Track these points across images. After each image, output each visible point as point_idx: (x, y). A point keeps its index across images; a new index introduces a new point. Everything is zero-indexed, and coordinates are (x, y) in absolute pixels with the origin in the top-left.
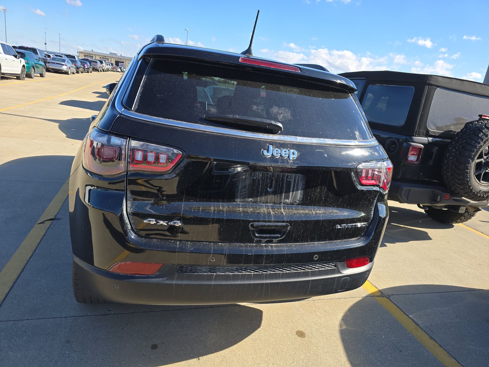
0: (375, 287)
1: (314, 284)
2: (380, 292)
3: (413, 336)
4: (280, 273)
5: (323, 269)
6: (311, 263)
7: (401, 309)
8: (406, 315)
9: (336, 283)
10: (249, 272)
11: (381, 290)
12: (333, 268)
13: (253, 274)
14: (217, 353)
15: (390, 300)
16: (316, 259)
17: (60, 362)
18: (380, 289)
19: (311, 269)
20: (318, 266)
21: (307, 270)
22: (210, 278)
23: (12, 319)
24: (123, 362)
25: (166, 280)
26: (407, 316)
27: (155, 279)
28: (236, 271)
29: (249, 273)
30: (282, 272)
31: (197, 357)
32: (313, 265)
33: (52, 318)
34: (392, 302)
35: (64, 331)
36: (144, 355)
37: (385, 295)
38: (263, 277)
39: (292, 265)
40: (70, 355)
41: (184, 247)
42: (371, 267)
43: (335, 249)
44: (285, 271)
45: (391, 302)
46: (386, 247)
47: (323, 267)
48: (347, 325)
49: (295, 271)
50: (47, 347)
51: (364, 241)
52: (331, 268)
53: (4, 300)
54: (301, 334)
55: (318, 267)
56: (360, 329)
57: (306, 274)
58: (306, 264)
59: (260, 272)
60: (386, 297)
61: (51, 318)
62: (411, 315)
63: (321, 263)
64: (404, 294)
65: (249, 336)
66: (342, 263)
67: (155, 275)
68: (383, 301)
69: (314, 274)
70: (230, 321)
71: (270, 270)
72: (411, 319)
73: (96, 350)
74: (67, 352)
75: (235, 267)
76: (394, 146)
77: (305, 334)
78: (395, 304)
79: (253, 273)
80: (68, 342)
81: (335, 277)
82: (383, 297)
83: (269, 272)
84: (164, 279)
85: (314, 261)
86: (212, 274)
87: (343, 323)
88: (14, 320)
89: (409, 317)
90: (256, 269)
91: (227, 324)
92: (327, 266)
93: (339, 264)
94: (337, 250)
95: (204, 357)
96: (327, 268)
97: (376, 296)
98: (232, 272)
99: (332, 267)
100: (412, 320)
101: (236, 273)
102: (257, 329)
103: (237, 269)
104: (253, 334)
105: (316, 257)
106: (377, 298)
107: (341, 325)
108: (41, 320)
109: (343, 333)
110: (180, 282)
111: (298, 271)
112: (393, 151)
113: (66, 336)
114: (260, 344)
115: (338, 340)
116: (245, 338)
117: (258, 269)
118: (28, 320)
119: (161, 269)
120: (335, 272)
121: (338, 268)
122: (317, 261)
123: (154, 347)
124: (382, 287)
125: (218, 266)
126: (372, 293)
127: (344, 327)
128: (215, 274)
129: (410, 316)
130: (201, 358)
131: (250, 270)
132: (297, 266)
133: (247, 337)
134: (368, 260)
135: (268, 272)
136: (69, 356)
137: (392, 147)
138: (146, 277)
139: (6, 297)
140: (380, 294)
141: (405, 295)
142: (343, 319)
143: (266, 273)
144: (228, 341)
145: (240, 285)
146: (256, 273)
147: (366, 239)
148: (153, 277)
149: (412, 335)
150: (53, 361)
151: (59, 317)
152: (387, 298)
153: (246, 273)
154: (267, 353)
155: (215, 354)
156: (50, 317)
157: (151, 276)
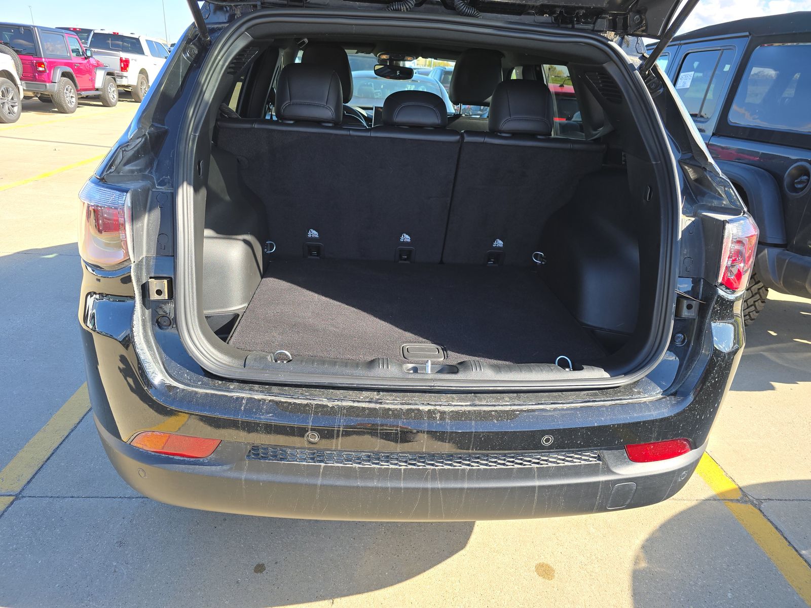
0: (730, 480)
1: (546, 495)
2: (740, 493)
3: (803, 601)
4: (464, 470)
5: (567, 464)
6: (536, 451)
7: (782, 535)
8: (794, 548)
9: (599, 493)
10: (396, 464)
11: (744, 487)
12: (594, 462)
13: (404, 469)
14: (370, 593)
15: (761, 511)
16: (548, 444)
17: (98, 580)
18: (741, 485)
19: (538, 463)
20: (555, 458)
21: (528, 465)
22: (314, 472)
23: (50, 495)
24: (199, 594)
25: (228, 470)
26: (796, 551)
27: (209, 467)
28: (369, 461)
29: (396, 467)
30: (468, 467)
31: (330, 598)
32: (542, 456)
33: (110, 497)
34: (765, 516)
35: (120, 523)
36: (237, 582)
37: (751, 498)
38: (427, 475)
39: (491, 454)
40: (117, 570)
41: (254, 410)
42: (698, 457)
43: (596, 425)
44: (475, 466)
45: (761, 515)
46: (773, 391)
47: (567, 459)
48: (650, 560)
49: (499, 466)
50: (86, 550)
51: (673, 405)
52: (587, 463)
53: (48, 459)
54: (545, 571)
55: (555, 460)
56: (677, 572)
57: (527, 474)
58: (526, 453)
59: (420, 466)
60: (752, 503)
61: (107, 498)
62: (805, 550)
63: (563, 452)
64: (797, 500)
65: (438, 564)
66: (615, 452)
67: (209, 458)
68: (745, 513)
69: (544, 473)
70: (410, 530)
71: (442, 463)
72: (803, 558)
73: (161, 564)
74: (115, 564)
75: (364, 454)
76: (805, 177)
77: (554, 571)
78: (771, 522)
79: (403, 466)
80: (120, 544)
81: (599, 482)
82: (746, 502)
83: (439, 467)
84: (225, 467)
85: (543, 448)
86: (317, 464)
87: (642, 555)
88: (52, 497)
89: (801, 555)
90: (410, 459)
91: (402, 536)
92: (577, 458)
93: (607, 454)
94: (599, 426)
95: (342, 598)
96: (577, 462)
97: (729, 500)
98: (359, 463)
99: (591, 459)
100: (806, 561)
101: (367, 465)
102: (457, 551)
103: (369, 456)
104: (449, 561)
105: (547, 440)
106: (730, 503)
107: (637, 561)
108: (91, 499)
109: (637, 577)
110: (254, 477)
111: (507, 466)
112: (802, 189)
113: (121, 532)
114: (458, 583)
115: (623, 593)
116: (430, 567)
117: (415, 460)
118: (72, 497)
119: (219, 449)
120: (598, 470)
121: (605, 463)
122: (551, 447)
123: (260, 568)
124: (748, 479)
125: (328, 450)
126: (722, 494)
127: (643, 565)
128: (323, 464)
129: (803, 552)
130: (337, 600)
131: (397, 459)
132: (505, 455)
133: (435, 567)
134: (685, 445)
135: (437, 466)
136: (115, 571)
137: (799, 180)
138: (193, 461)
139: (53, 454)
140: (739, 495)
141: (798, 502)
142: (645, 547)
143: (432, 467)
144: (396, 572)
145: (376, 489)
146: (410, 467)
147: (678, 403)
148: (205, 463)
149: (800, 598)
150: (88, 577)
151: (120, 497)
152: (755, 506)
153: (388, 466)
154: (467, 605)
155: (365, 595)
156: (107, 496)
157: (201, 460)
